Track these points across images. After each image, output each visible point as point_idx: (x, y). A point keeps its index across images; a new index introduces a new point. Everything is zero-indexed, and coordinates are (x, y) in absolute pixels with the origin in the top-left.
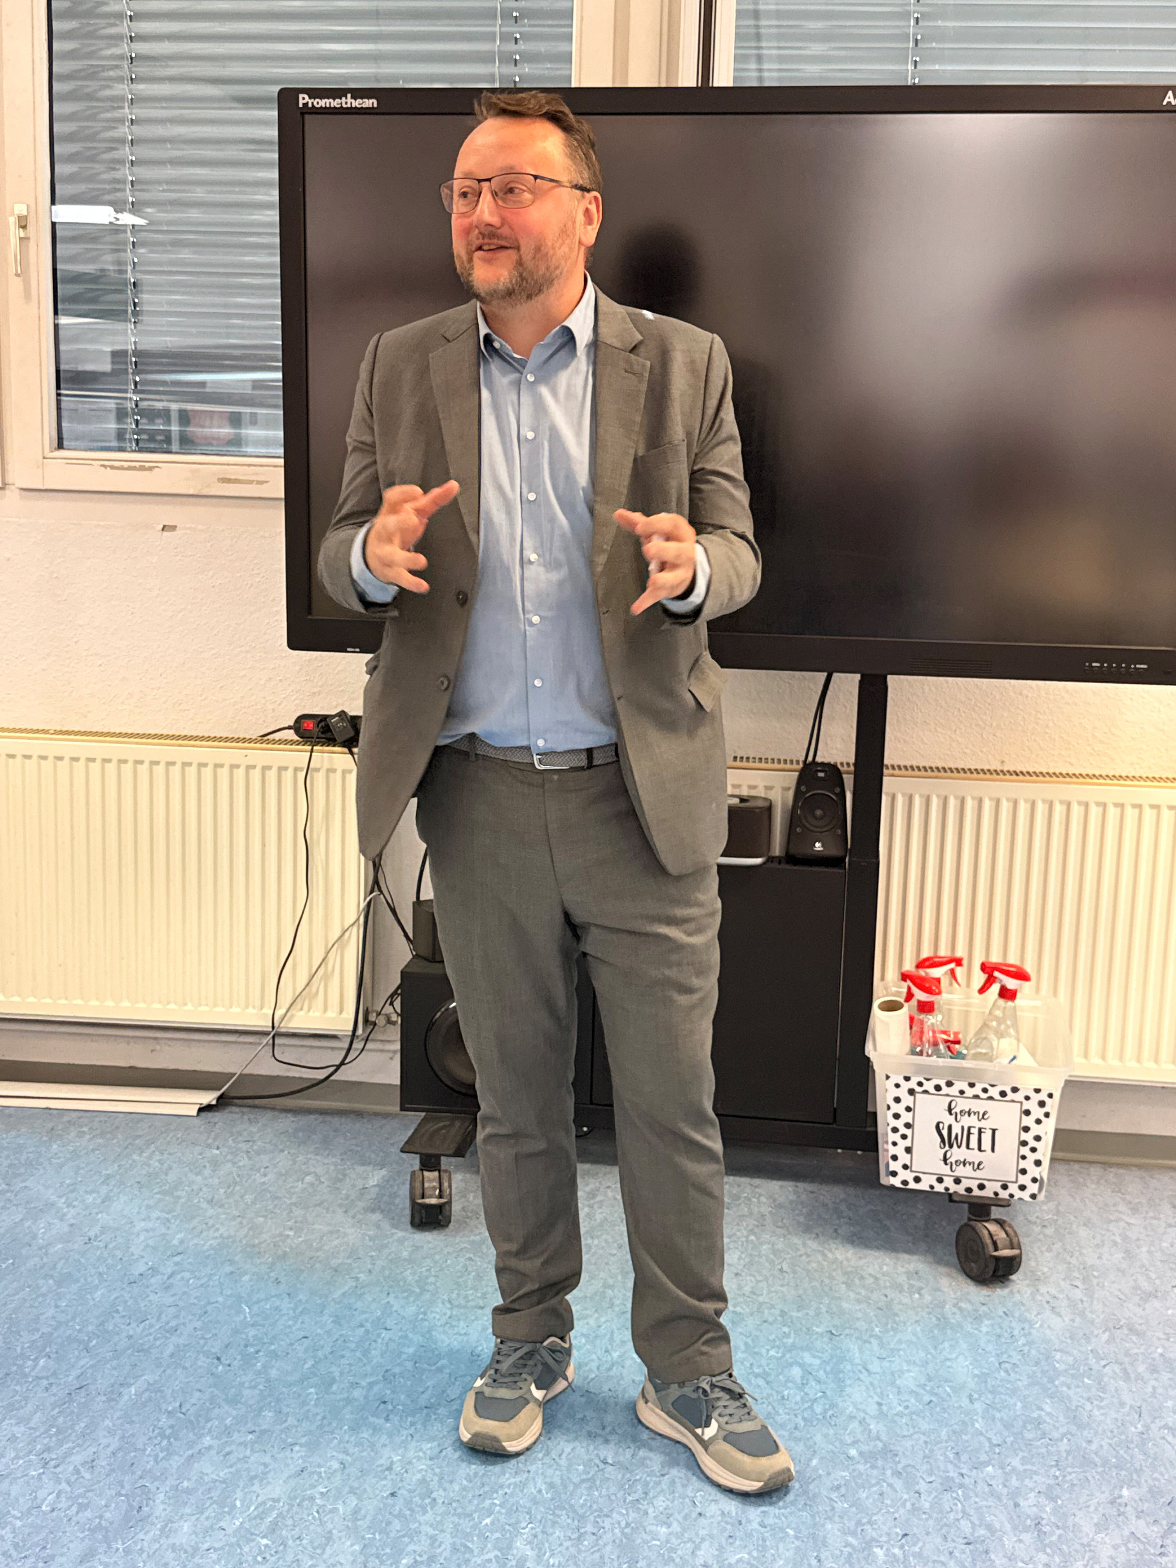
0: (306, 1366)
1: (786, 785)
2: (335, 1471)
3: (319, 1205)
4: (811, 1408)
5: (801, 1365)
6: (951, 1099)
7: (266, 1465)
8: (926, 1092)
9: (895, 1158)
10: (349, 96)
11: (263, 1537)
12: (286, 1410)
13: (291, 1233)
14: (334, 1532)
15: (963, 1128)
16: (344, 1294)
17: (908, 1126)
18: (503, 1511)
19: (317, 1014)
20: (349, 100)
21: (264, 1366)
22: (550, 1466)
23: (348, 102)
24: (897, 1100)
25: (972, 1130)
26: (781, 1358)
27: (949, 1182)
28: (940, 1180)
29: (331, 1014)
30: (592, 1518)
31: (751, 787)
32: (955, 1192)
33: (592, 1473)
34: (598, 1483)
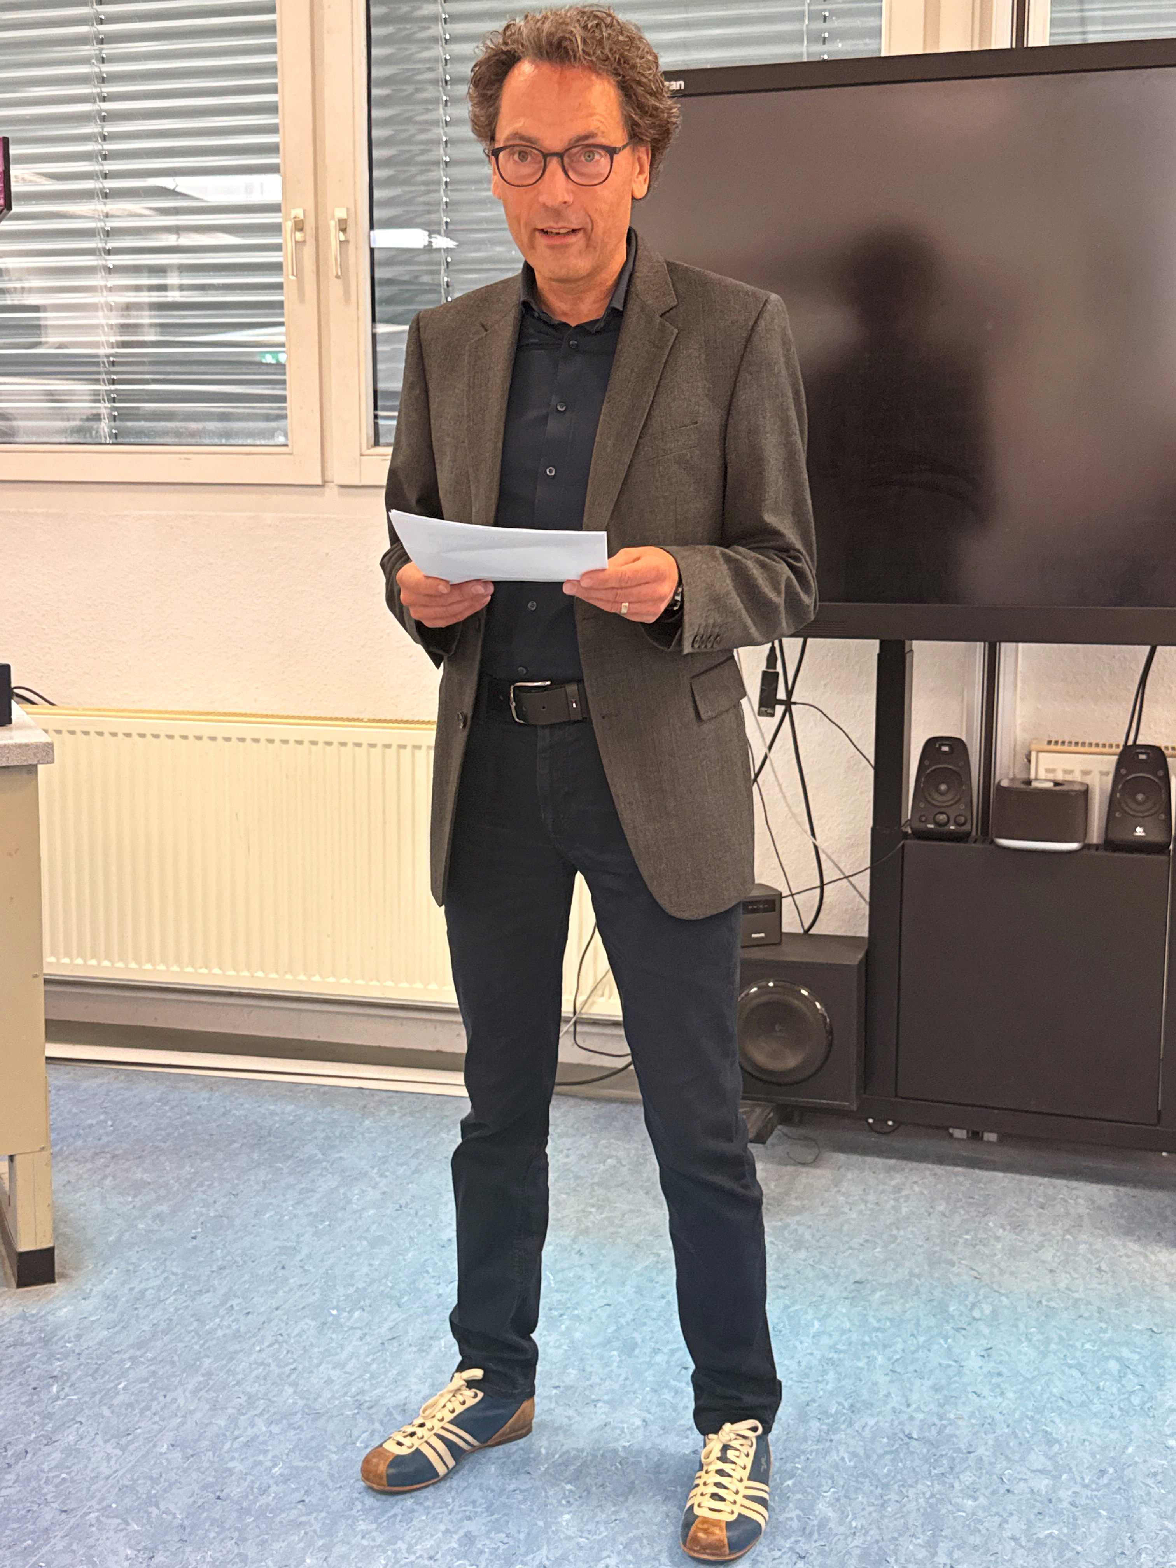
0: (609, 1331)
1: (1105, 768)
2: (638, 1428)
3: (622, 1185)
4: (1128, 1399)
5: (1119, 1359)
7: (569, 1418)
11: (569, 1482)
12: (589, 1369)
13: (593, 1210)
14: (637, 1482)
16: (647, 1267)
18: (806, 1475)
21: (567, 1328)
22: (854, 1437)
26: (1098, 1351)
30: (896, 1487)
31: (1066, 772)
33: (897, 1446)
34: (902, 1455)
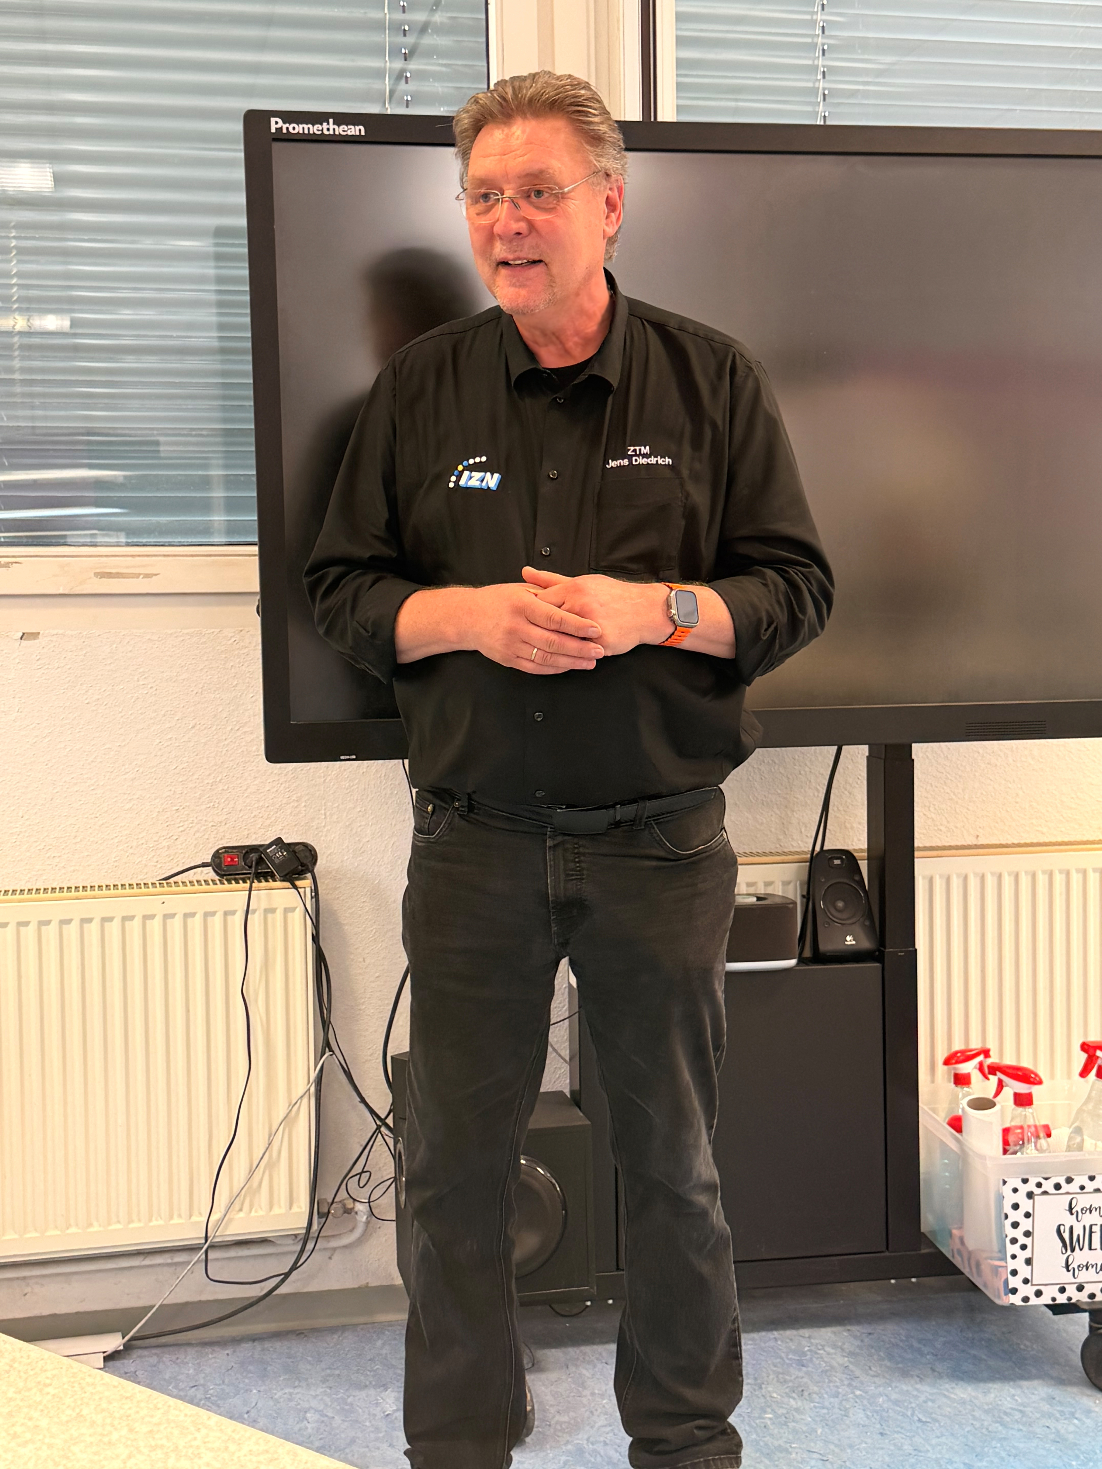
6: (1070, 1197)
8: (1045, 1193)
9: (1014, 1273)
10: (331, 121)
15: (1084, 1227)
17: (1027, 1234)
19: (261, 1213)
20: (332, 126)
23: (330, 128)
24: (1016, 1207)
25: (1094, 1229)
27: (1071, 1291)
28: (1062, 1290)
29: (276, 1211)
31: (767, 884)
32: (1078, 1301)
